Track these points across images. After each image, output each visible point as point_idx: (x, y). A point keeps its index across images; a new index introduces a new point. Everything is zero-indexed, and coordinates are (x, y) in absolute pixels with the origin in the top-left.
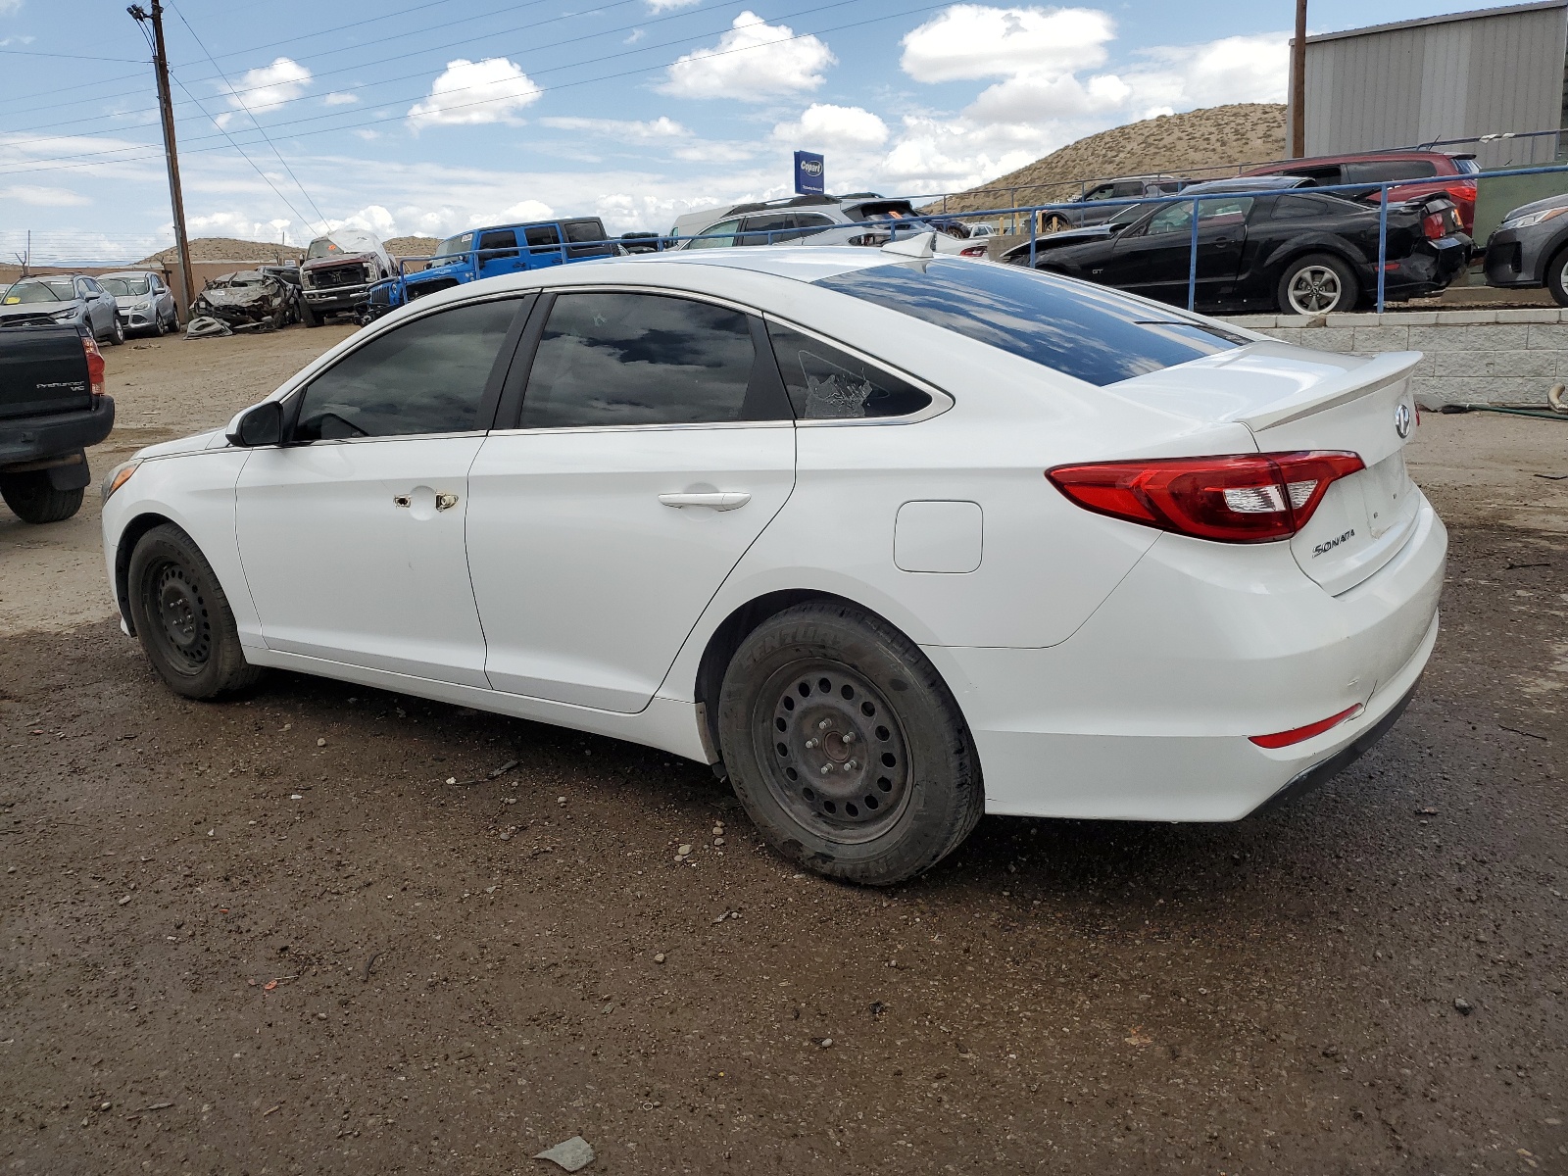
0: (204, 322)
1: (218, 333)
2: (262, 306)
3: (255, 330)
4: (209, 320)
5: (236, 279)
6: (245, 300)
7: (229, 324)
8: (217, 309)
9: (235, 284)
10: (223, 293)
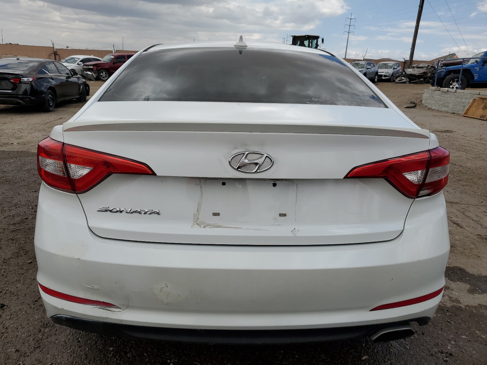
0: (401, 79)
1: (405, 83)
2: (423, 75)
3: (416, 83)
4: (403, 78)
5: (419, 66)
6: (418, 73)
7: (408, 80)
8: (407, 75)
9: (418, 68)
10: (411, 70)
